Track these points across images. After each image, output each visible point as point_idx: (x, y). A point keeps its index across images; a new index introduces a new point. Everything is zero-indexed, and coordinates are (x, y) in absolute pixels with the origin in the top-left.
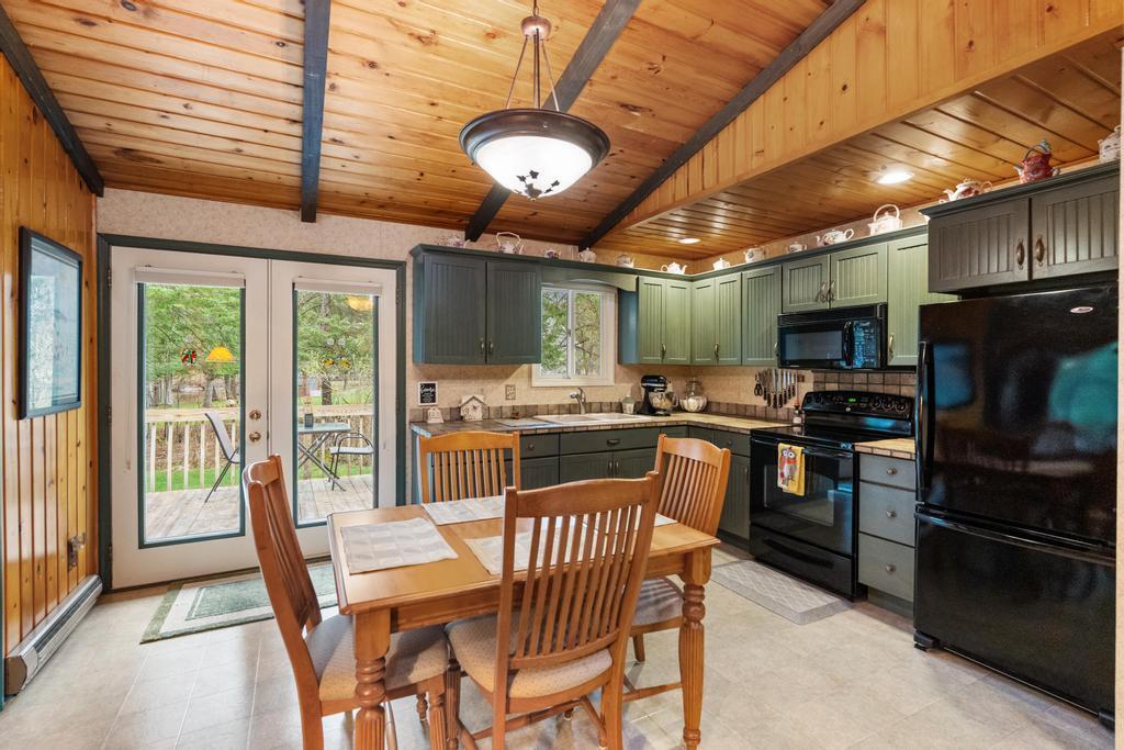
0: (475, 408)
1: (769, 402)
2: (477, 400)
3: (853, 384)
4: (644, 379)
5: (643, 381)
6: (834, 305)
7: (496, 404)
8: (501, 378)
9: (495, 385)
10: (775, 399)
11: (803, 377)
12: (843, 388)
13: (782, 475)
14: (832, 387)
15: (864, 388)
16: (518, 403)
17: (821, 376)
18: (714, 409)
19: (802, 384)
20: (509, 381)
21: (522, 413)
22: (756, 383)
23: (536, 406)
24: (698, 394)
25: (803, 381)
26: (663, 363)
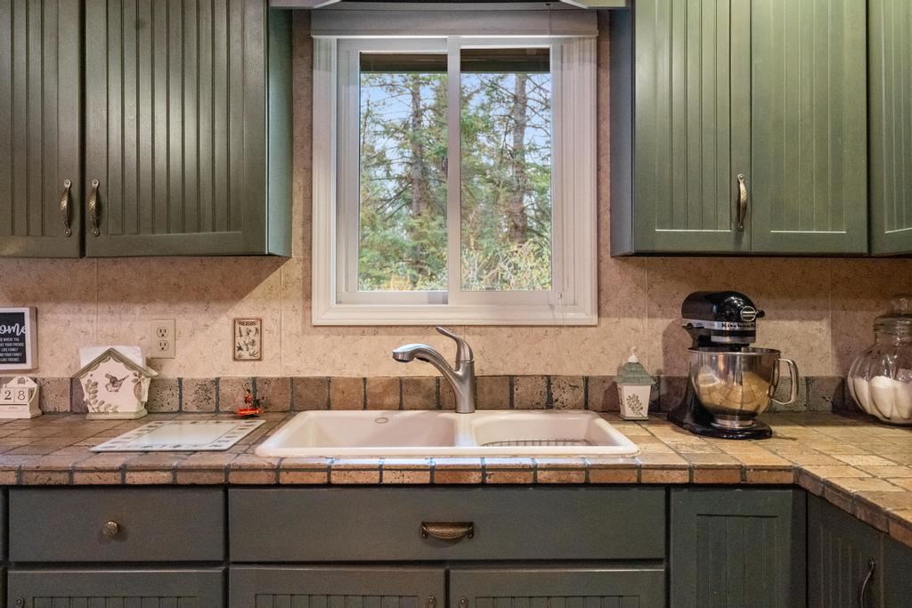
0: (114, 381)
2: (120, 358)
4: (693, 305)
5: (687, 312)
7: (204, 372)
8: (219, 299)
9: (202, 319)
16: (269, 370)
20: (244, 309)
21: (281, 400)
23: (328, 381)
26: (744, 248)
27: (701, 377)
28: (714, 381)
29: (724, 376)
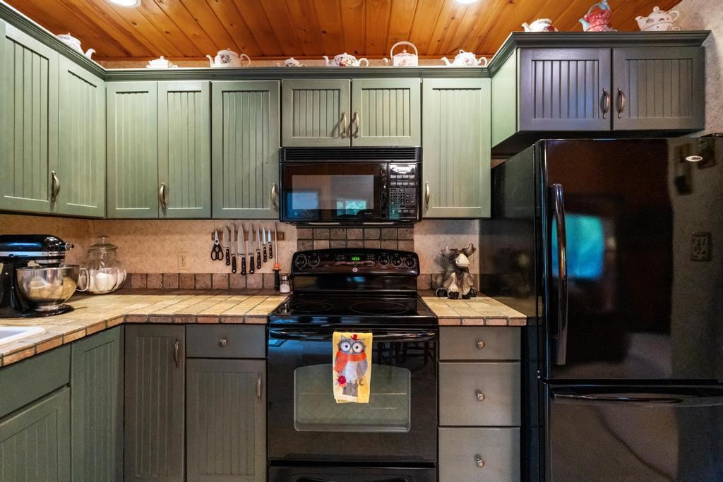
1: (234, 268)
3: (346, 240)
6: (357, 143)
10: (244, 263)
11: (283, 234)
12: (335, 245)
13: (342, 380)
14: (322, 245)
15: (360, 244)
17: (307, 232)
18: (137, 283)
19: (282, 243)
22: (212, 243)
24: (112, 263)
25: (283, 239)
26: (55, 211)
27: (32, 283)
28: (43, 285)
29: (52, 281)
